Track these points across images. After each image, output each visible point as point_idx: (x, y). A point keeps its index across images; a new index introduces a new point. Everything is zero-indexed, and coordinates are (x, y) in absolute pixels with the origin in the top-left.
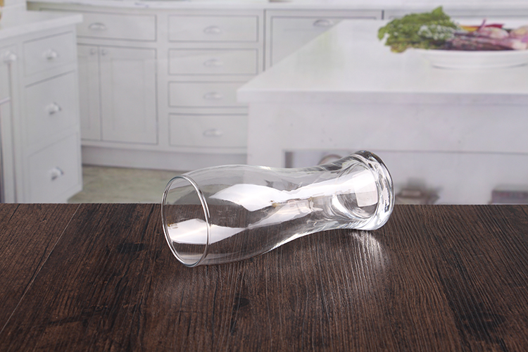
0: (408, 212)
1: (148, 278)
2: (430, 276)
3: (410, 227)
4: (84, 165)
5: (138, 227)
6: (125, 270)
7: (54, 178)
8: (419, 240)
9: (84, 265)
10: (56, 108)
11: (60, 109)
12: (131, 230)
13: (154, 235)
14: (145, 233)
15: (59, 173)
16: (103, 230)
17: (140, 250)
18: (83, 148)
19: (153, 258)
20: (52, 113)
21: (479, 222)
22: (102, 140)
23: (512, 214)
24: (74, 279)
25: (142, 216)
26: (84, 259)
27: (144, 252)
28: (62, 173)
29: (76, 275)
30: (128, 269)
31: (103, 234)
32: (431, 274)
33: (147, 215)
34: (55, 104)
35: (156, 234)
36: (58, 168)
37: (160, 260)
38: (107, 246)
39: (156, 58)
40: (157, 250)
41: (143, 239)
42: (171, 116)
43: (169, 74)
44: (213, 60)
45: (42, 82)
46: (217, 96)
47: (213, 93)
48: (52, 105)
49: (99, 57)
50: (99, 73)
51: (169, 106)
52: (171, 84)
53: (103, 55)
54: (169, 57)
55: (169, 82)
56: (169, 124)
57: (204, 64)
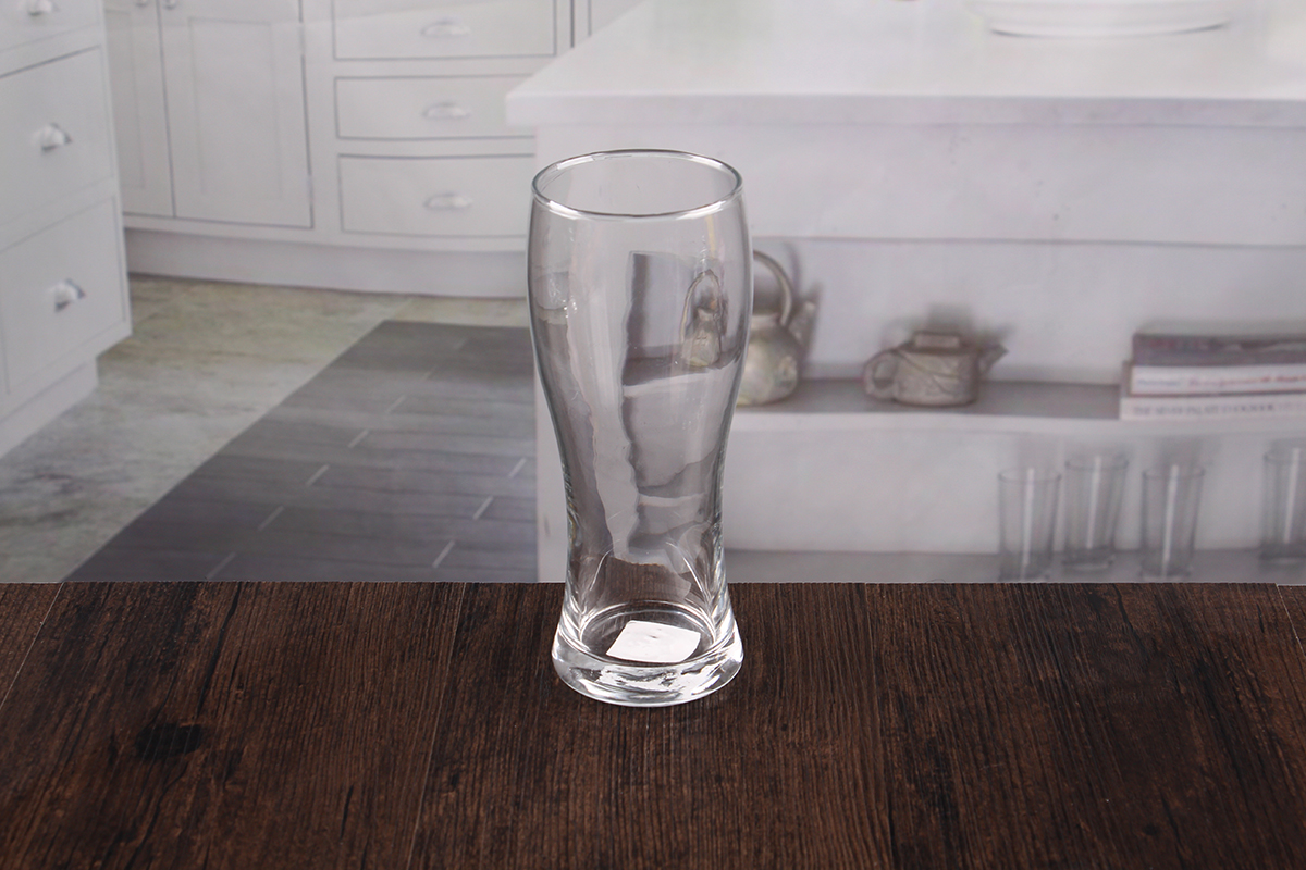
0: (849, 609)
1: (200, 849)
2: (869, 840)
3: (844, 663)
4: (134, 276)
5: (193, 665)
6: (149, 818)
7: (61, 306)
8: (861, 709)
9: (51, 803)
10: (59, 138)
11: (68, 140)
12: (175, 681)
13: (229, 692)
14: (207, 686)
15: (72, 293)
16: (108, 678)
17: (192, 749)
18: (129, 233)
19: (218, 778)
20: (48, 149)
21: (1011, 647)
22: (175, 217)
23: (1092, 618)
24: (21, 855)
25: (207, 625)
26: (54, 783)
27: (200, 755)
28: (81, 294)
29: (29, 838)
30: (155, 817)
31: (108, 694)
32: (872, 827)
33: (220, 623)
34: (56, 126)
35: (234, 691)
36: (69, 282)
37: (235, 783)
38: (113, 737)
39: (301, 19)
40: (233, 747)
41: (201, 710)
42: (344, 160)
43: (336, 59)
44: (445, 23)
45: (19, 71)
46: (457, 111)
47: (447, 105)
48: (48, 130)
49: (159, 14)
50: (162, 53)
51: (338, 136)
52: (340, 83)
53: (170, 8)
54: (333, 17)
55: (337, 79)
56: (340, 180)
57: (423, 32)
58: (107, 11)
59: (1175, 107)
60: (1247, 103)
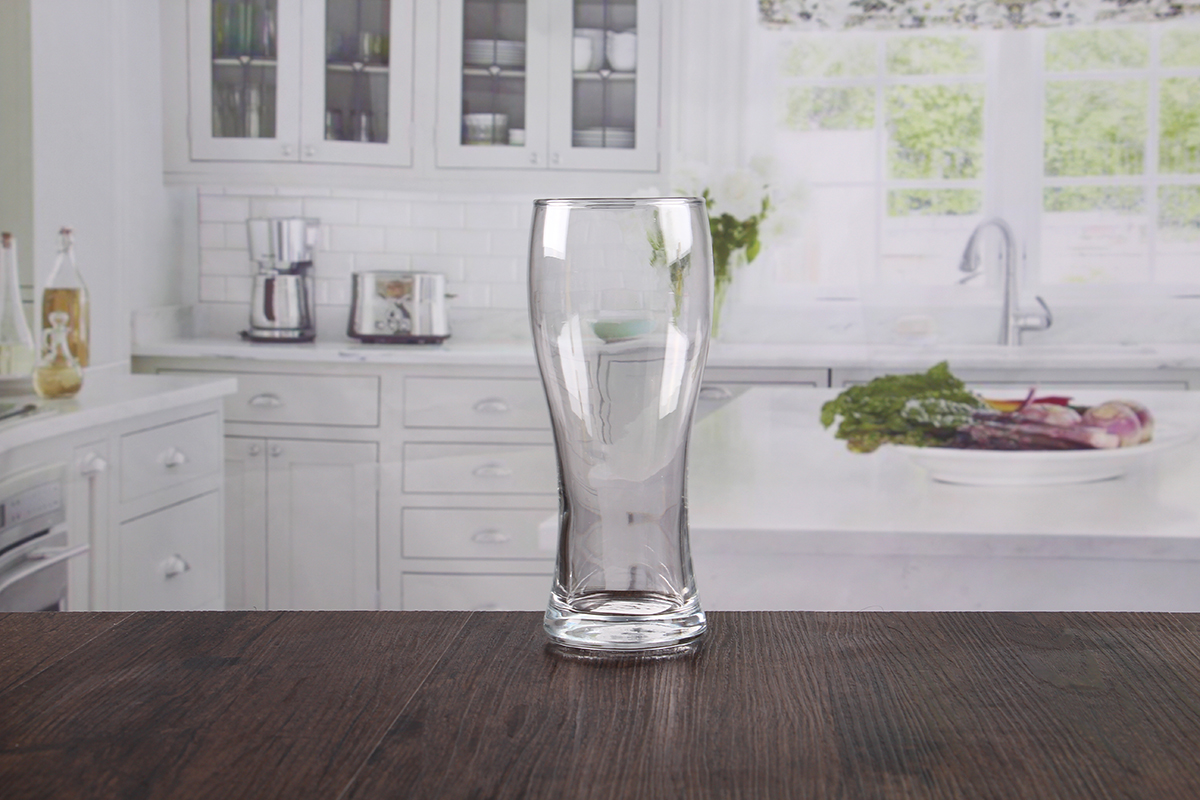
10: (180, 566)
11: (187, 568)
12: (222, 642)
13: (266, 647)
14: (248, 644)
17: (230, 665)
19: (250, 675)
20: (171, 575)
27: (235, 667)
34: (178, 556)
37: (264, 676)
39: (378, 461)
40: (264, 665)
41: (242, 652)
42: (406, 576)
43: (404, 492)
44: (492, 465)
45: (153, 512)
46: (499, 537)
47: (492, 531)
48: (172, 560)
49: (267, 460)
50: (267, 493)
51: (403, 557)
52: (406, 511)
53: (275, 456)
54: (403, 459)
55: (404, 508)
56: (402, 594)
57: (474, 472)
58: (227, 461)
59: (1087, 543)
60: (1146, 540)
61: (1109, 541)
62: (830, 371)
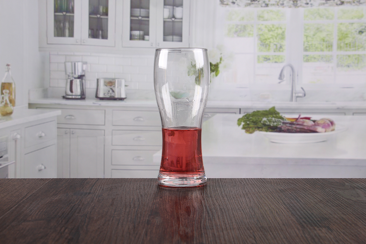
10: (43, 167)
11: (45, 168)
12: (83, 187)
14: (92, 188)
20: (40, 170)
33: (94, 182)
34: (42, 164)
39: (104, 135)
42: (113, 170)
43: (112, 145)
44: (139, 137)
45: (35, 151)
46: (141, 159)
47: (139, 157)
48: (40, 166)
49: (70, 135)
50: (70, 145)
51: (112, 165)
53: (73, 134)
54: (112, 135)
55: (112, 150)
56: (111, 176)
57: (134, 139)
58: (58, 135)
61: (322, 160)
62: (240, 109)
